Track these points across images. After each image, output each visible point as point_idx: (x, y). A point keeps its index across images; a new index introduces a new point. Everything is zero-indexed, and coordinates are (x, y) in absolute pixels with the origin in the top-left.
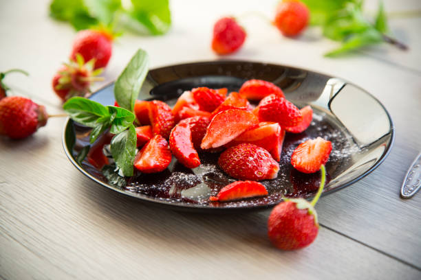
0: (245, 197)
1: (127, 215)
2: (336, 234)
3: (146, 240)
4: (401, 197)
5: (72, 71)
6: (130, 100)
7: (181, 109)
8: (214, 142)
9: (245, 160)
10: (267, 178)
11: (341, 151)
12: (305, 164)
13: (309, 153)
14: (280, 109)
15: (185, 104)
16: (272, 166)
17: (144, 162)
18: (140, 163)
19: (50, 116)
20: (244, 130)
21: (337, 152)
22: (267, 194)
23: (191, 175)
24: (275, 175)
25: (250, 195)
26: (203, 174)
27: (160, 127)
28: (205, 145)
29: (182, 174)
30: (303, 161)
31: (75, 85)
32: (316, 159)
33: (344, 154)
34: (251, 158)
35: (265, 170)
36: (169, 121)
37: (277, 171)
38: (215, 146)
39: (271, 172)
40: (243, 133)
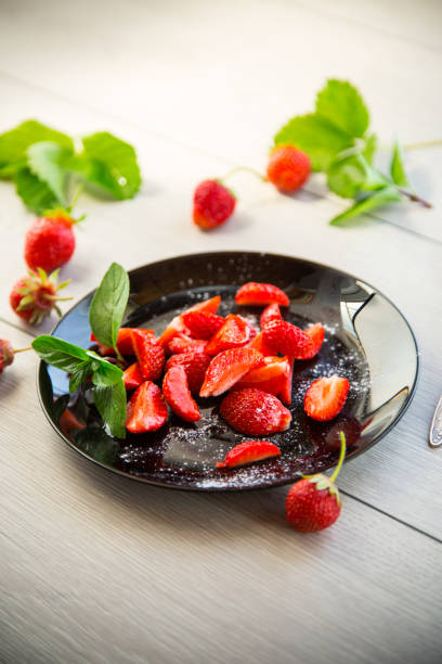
0: (256, 459)
1: (125, 491)
2: (360, 504)
3: (150, 525)
4: (430, 445)
5: (34, 287)
6: (111, 332)
7: (171, 339)
8: (215, 390)
9: (253, 413)
10: (278, 431)
11: (359, 381)
12: (320, 412)
13: (324, 395)
14: (287, 338)
15: (176, 334)
16: (283, 416)
17: (138, 424)
18: (133, 426)
19: (15, 352)
20: (247, 371)
21: (355, 384)
22: (280, 453)
23: (192, 431)
24: (288, 426)
25: (261, 458)
26: (205, 428)
27: (149, 368)
28: (204, 394)
29: (181, 430)
30: (319, 409)
31: (38, 303)
32: (333, 403)
33: (364, 387)
34: (259, 410)
35: (276, 422)
36: (158, 357)
37: (289, 420)
38: (216, 394)
39: (282, 423)
40: (247, 374)
